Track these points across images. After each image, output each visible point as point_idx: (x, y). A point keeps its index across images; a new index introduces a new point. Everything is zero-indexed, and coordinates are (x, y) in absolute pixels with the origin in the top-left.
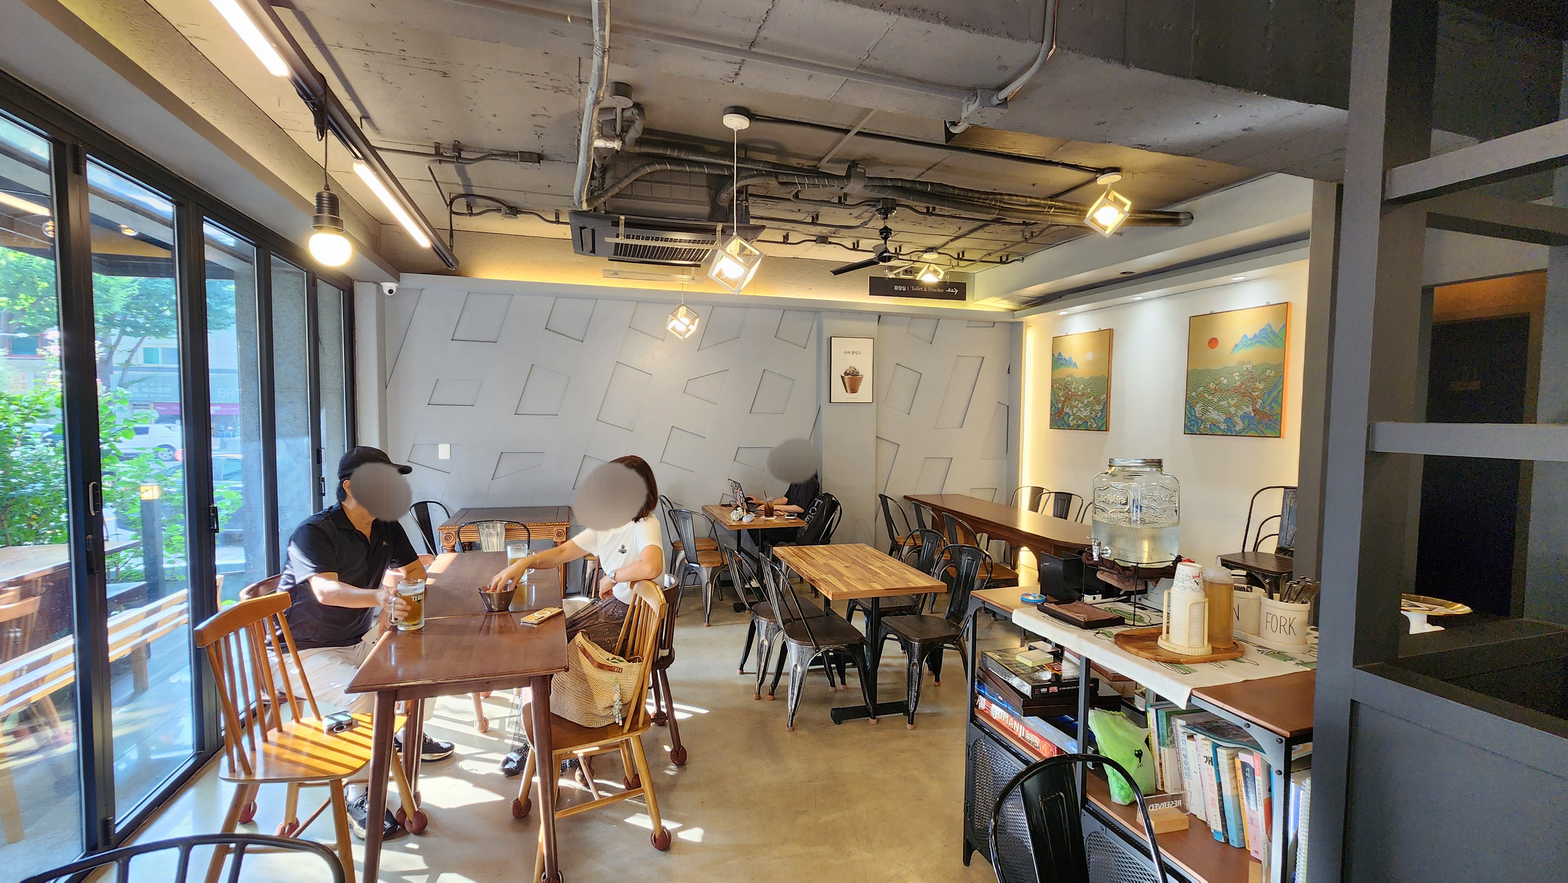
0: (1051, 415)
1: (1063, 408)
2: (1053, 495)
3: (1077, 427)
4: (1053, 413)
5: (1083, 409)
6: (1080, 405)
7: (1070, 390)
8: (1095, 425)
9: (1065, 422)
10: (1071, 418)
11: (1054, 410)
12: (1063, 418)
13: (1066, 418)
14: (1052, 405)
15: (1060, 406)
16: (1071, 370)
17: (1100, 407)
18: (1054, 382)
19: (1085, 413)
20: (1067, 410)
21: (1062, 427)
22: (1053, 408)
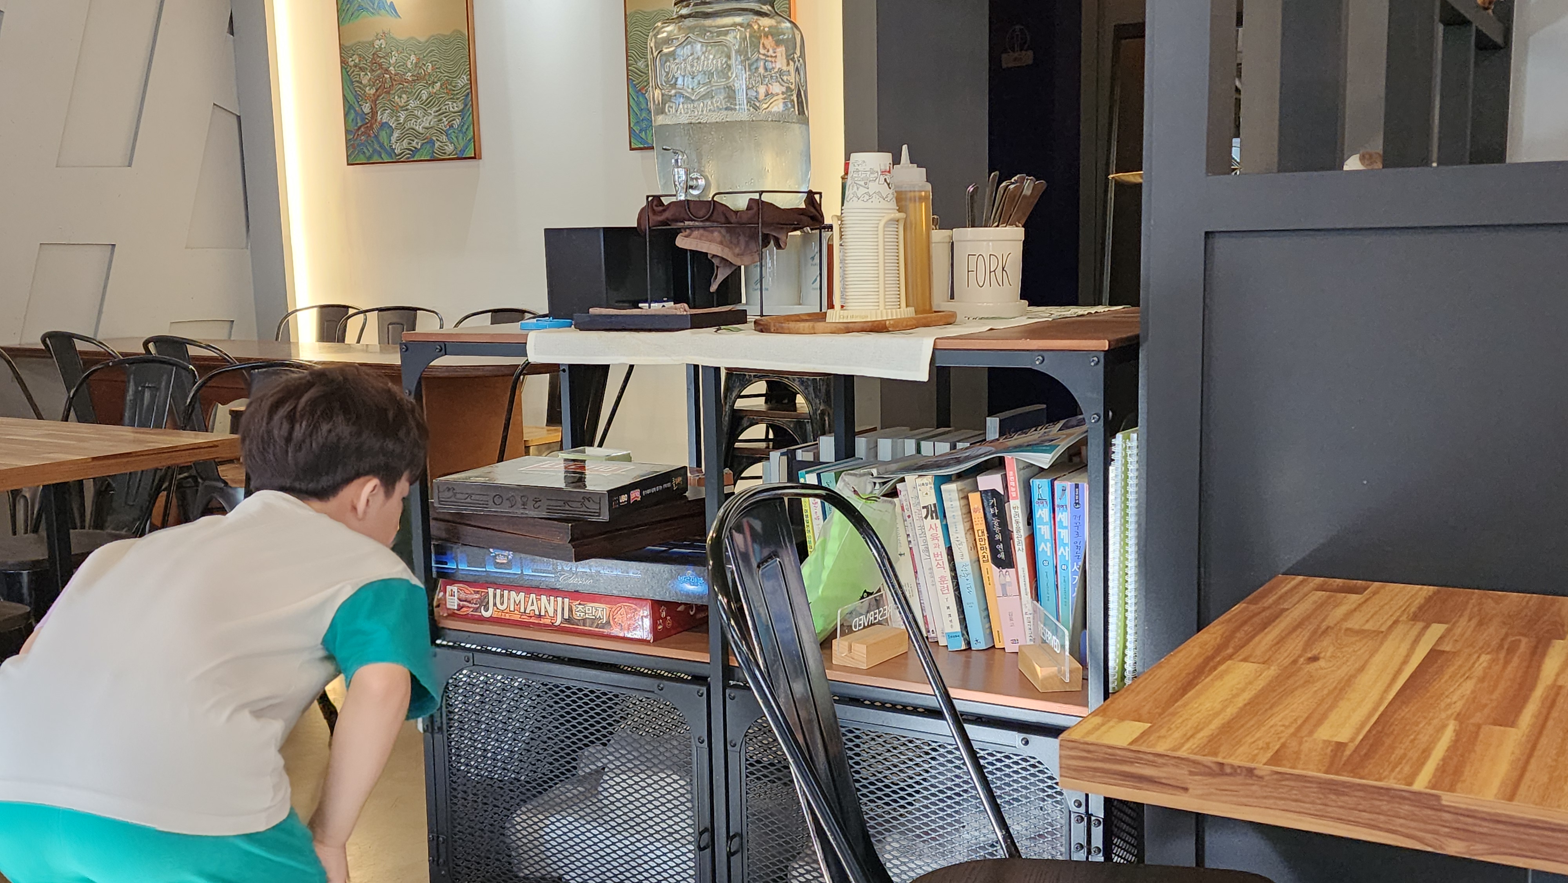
0: (347, 132)
1: (374, 113)
2: (373, 317)
3: (410, 157)
4: (352, 127)
5: (419, 113)
6: (412, 104)
7: (387, 71)
8: (451, 147)
9: (382, 146)
10: (396, 135)
11: (355, 120)
12: (376, 137)
13: (383, 135)
14: (348, 108)
15: (367, 109)
16: (382, 22)
17: (458, 106)
18: (344, 50)
19: (425, 122)
20: (384, 117)
21: (376, 159)
22: (352, 115)
